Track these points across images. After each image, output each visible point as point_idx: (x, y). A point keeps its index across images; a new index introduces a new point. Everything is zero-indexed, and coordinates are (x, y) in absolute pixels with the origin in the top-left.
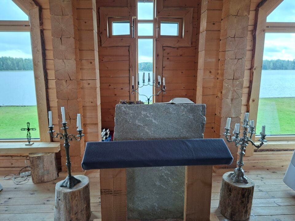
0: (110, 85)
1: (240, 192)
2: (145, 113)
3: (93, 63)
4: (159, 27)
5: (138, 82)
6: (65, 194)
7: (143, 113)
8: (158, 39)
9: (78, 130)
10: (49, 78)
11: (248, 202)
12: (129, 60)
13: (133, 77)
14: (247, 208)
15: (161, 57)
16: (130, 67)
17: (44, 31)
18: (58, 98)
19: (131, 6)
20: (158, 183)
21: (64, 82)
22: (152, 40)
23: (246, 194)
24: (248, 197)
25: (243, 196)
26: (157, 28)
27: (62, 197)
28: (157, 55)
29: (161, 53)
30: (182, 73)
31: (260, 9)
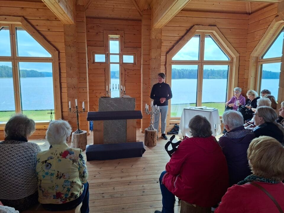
0: (93, 91)
1: (150, 133)
2: (111, 101)
3: (86, 79)
4: (122, 58)
5: (110, 89)
6: (77, 135)
7: (110, 101)
8: (122, 64)
9: (83, 108)
10: (62, 87)
11: (154, 138)
12: (105, 76)
13: (107, 86)
14: (154, 140)
15: (124, 75)
16: (105, 80)
17: (61, 64)
18: (68, 97)
19: (106, 46)
20: (117, 130)
21: (71, 89)
22: (119, 65)
23: (153, 134)
24: (154, 135)
25: (152, 135)
26: (121, 58)
27: (76, 137)
28: (122, 74)
29: (124, 72)
30: (136, 84)
31: (167, 55)
